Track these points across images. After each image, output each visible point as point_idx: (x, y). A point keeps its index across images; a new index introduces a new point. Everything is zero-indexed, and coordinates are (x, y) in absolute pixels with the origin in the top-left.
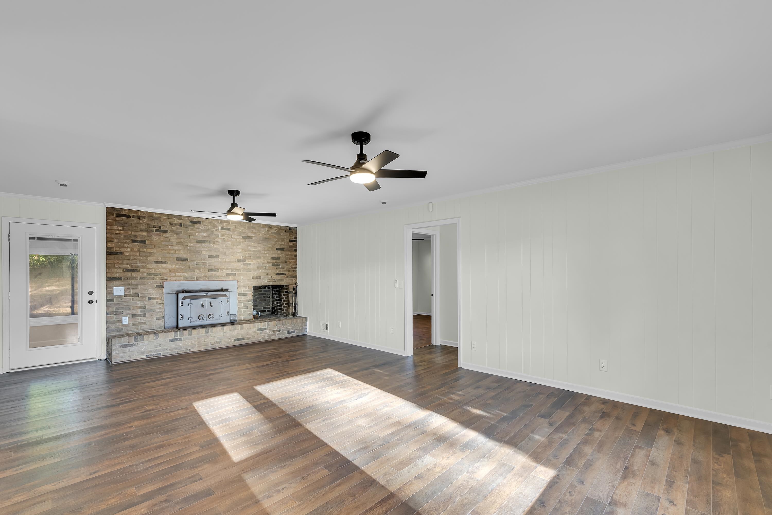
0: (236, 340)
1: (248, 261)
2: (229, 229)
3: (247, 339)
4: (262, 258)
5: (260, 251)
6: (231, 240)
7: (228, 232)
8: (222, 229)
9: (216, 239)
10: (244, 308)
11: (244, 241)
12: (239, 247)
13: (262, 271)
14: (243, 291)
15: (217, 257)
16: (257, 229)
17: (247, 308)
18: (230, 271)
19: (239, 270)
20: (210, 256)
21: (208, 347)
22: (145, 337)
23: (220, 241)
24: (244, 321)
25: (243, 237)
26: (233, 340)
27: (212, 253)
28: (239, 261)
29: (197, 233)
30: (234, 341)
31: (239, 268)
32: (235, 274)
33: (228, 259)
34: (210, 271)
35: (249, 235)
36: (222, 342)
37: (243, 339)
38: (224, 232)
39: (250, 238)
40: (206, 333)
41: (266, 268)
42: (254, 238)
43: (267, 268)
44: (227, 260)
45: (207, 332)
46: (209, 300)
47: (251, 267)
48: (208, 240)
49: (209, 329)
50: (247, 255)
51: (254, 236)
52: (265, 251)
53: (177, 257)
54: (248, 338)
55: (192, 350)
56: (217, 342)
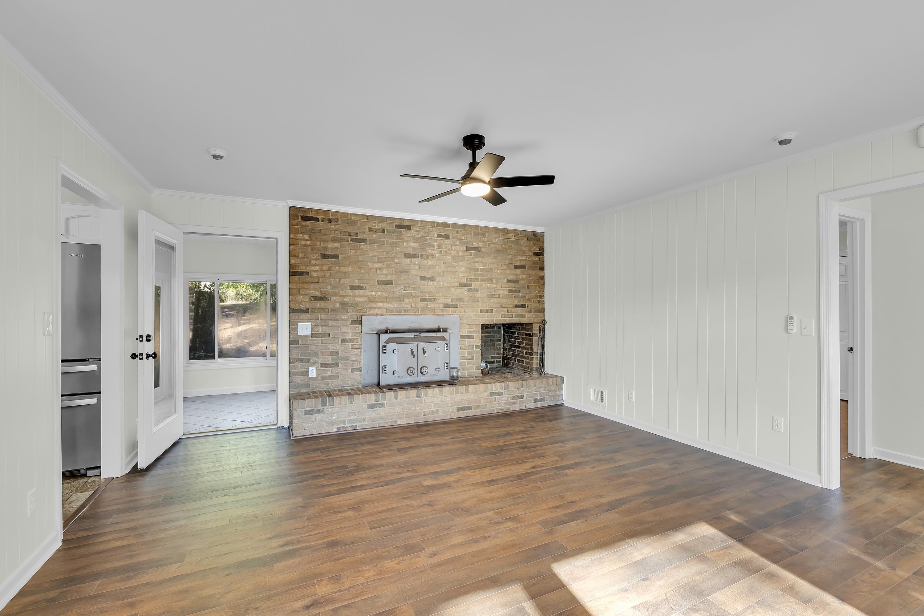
0: (459, 410)
1: (474, 284)
2: (447, 237)
3: (475, 409)
4: (494, 281)
5: (492, 270)
6: (451, 253)
7: (446, 241)
8: (439, 236)
9: (431, 252)
10: (469, 358)
11: (469, 254)
12: (462, 264)
13: (494, 300)
14: (468, 332)
15: (432, 279)
16: (487, 235)
17: (473, 358)
18: (449, 301)
19: (462, 300)
20: (422, 278)
21: (421, 419)
22: (336, 400)
23: (436, 254)
24: (468, 378)
25: (468, 249)
26: (455, 410)
27: (425, 274)
28: (462, 285)
29: (405, 244)
30: (457, 411)
31: (461, 296)
32: (456, 306)
33: (447, 283)
34: (423, 300)
35: (476, 245)
36: (440, 412)
37: (470, 408)
38: (441, 241)
39: (477, 249)
40: (417, 397)
41: (499, 297)
42: (482, 250)
43: (502, 296)
44: (445, 284)
45: (419, 396)
46: (422, 346)
47: (479, 295)
48: (420, 253)
49: (422, 391)
50: (473, 277)
51: (482, 247)
52: (498, 270)
53: (378, 279)
54: (477, 407)
55: (399, 422)
56: (433, 412)
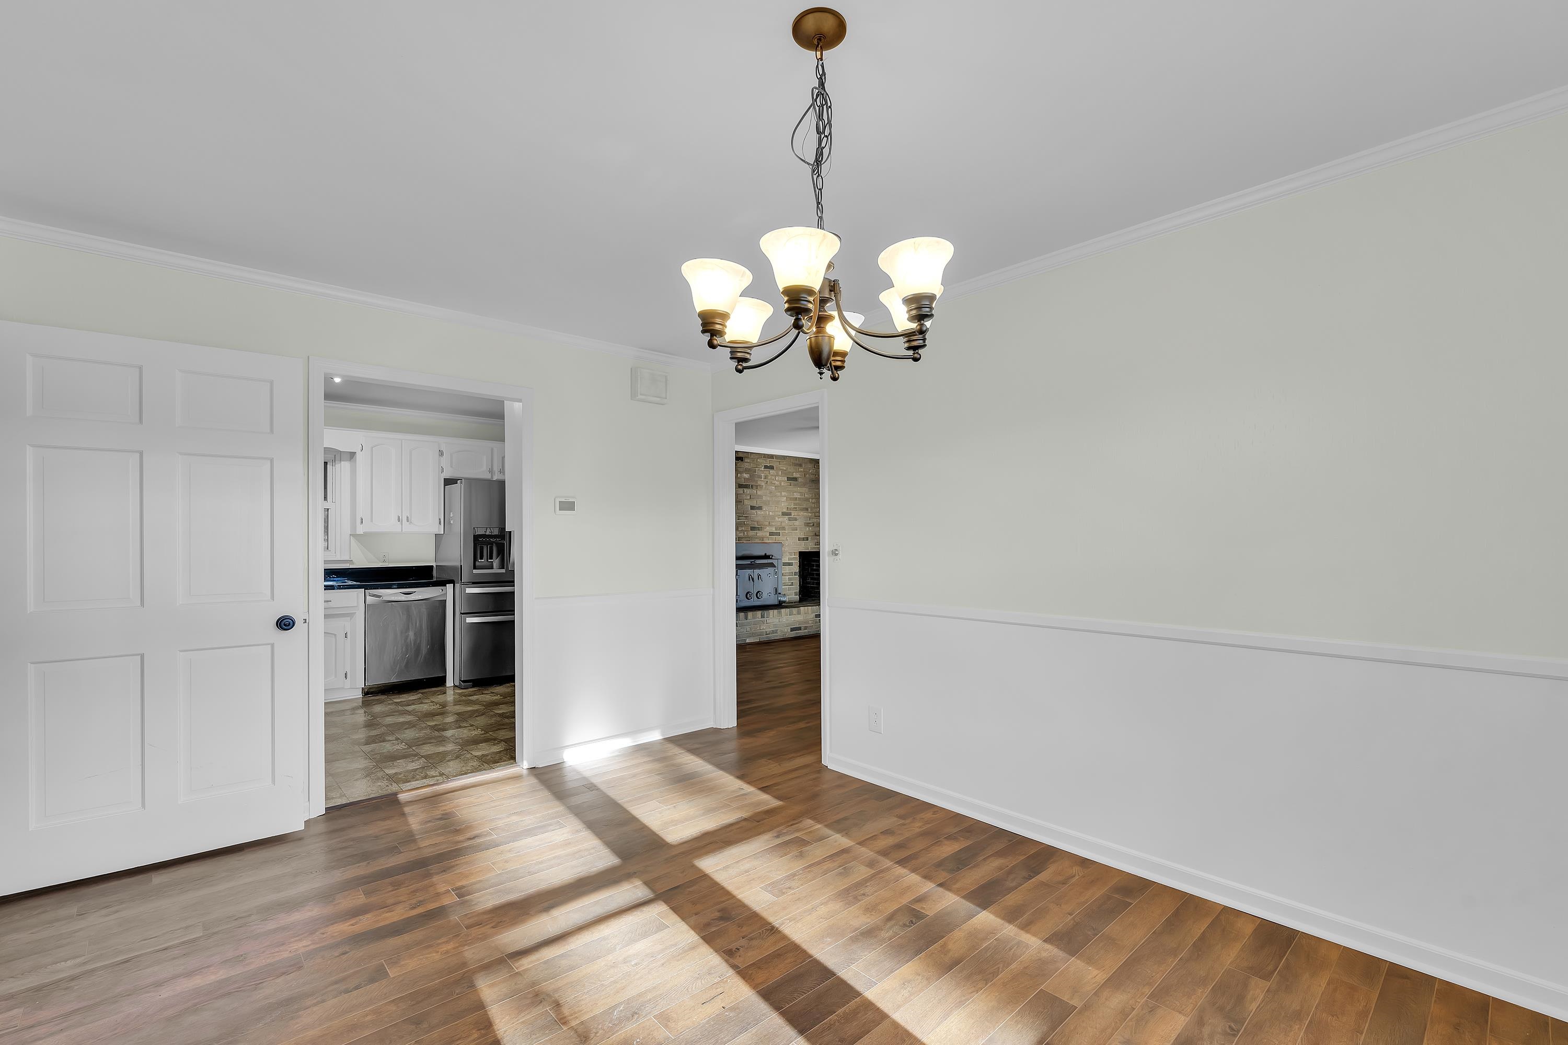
0: (792, 630)
1: (794, 514)
2: (772, 468)
3: (804, 630)
4: (809, 509)
5: (807, 500)
6: (774, 484)
7: (771, 471)
8: (766, 467)
9: (759, 483)
10: (792, 584)
11: (789, 484)
12: (783, 494)
13: (809, 529)
14: (789, 559)
15: (760, 508)
16: (803, 466)
17: (794, 584)
18: (774, 530)
19: (784, 528)
20: (752, 508)
21: (764, 638)
23: (763, 484)
24: (791, 602)
25: (789, 479)
26: (789, 630)
27: (754, 504)
28: (784, 514)
29: (739, 475)
30: (791, 631)
31: (783, 524)
32: (778, 534)
33: (772, 512)
34: (753, 529)
35: (795, 475)
36: (778, 631)
37: (799, 629)
38: (767, 471)
39: (795, 479)
40: (761, 618)
41: (813, 525)
42: (800, 480)
43: (815, 524)
45: (762, 616)
46: (757, 571)
47: (797, 523)
48: (751, 484)
49: (765, 612)
50: (792, 506)
51: (800, 477)
54: (806, 628)
56: (773, 632)
